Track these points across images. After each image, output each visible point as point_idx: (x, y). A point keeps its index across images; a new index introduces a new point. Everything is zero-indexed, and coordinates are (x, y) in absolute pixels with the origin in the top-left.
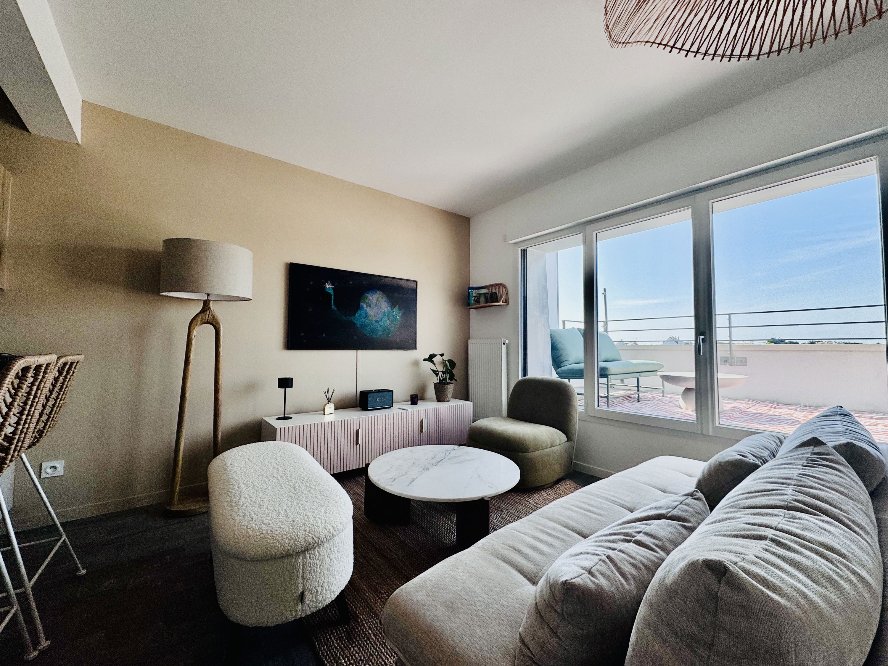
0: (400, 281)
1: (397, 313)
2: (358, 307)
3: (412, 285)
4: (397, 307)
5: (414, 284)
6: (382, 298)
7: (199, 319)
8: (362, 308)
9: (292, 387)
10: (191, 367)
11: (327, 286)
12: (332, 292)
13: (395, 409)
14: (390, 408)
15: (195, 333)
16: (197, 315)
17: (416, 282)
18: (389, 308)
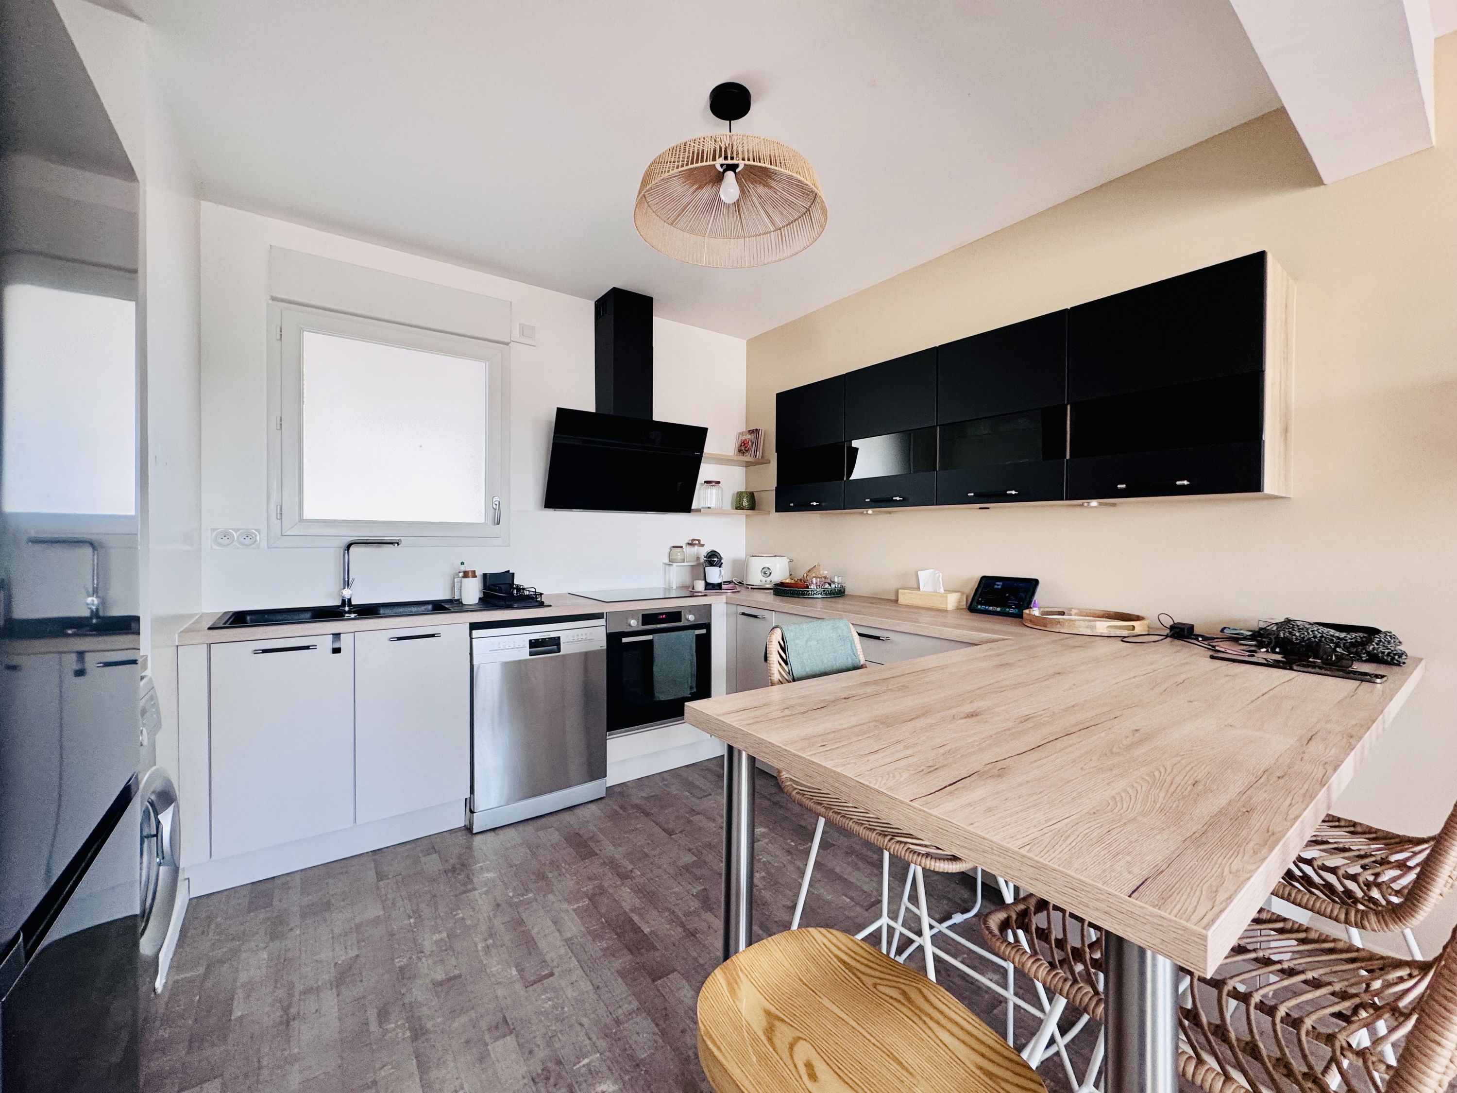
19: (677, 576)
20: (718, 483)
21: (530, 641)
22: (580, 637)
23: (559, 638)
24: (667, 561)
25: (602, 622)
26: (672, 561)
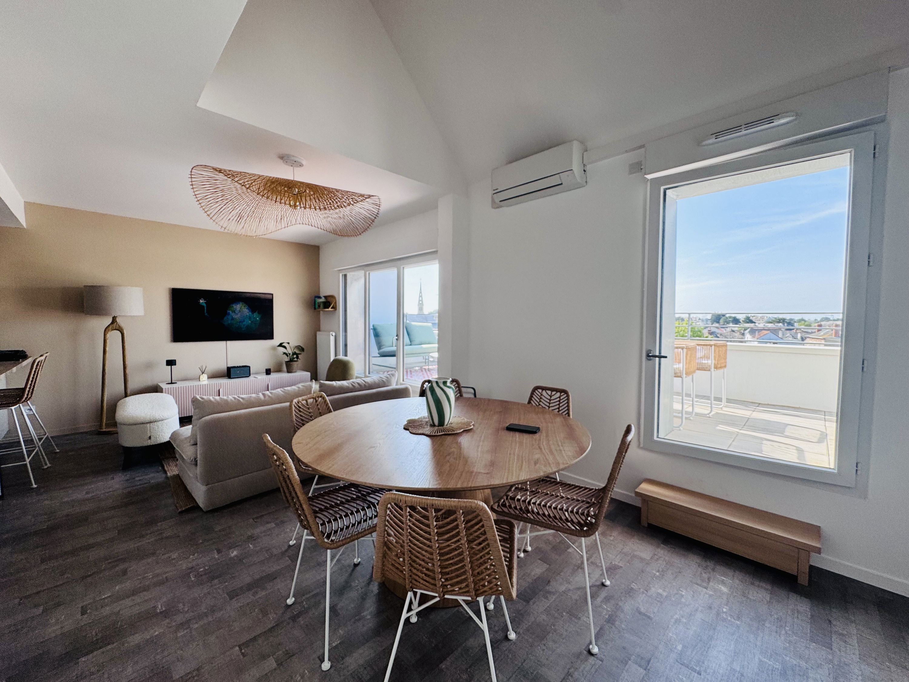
0: (258, 295)
1: (257, 317)
2: (226, 314)
3: (270, 297)
4: (257, 312)
5: (271, 296)
6: (244, 306)
7: (110, 328)
8: (229, 314)
9: (175, 365)
10: (107, 355)
11: (201, 301)
12: (205, 305)
13: (251, 378)
14: (248, 377)
15: (108, 335)
16: (109, 325)
17: (272, 294)
18: (250, 313)
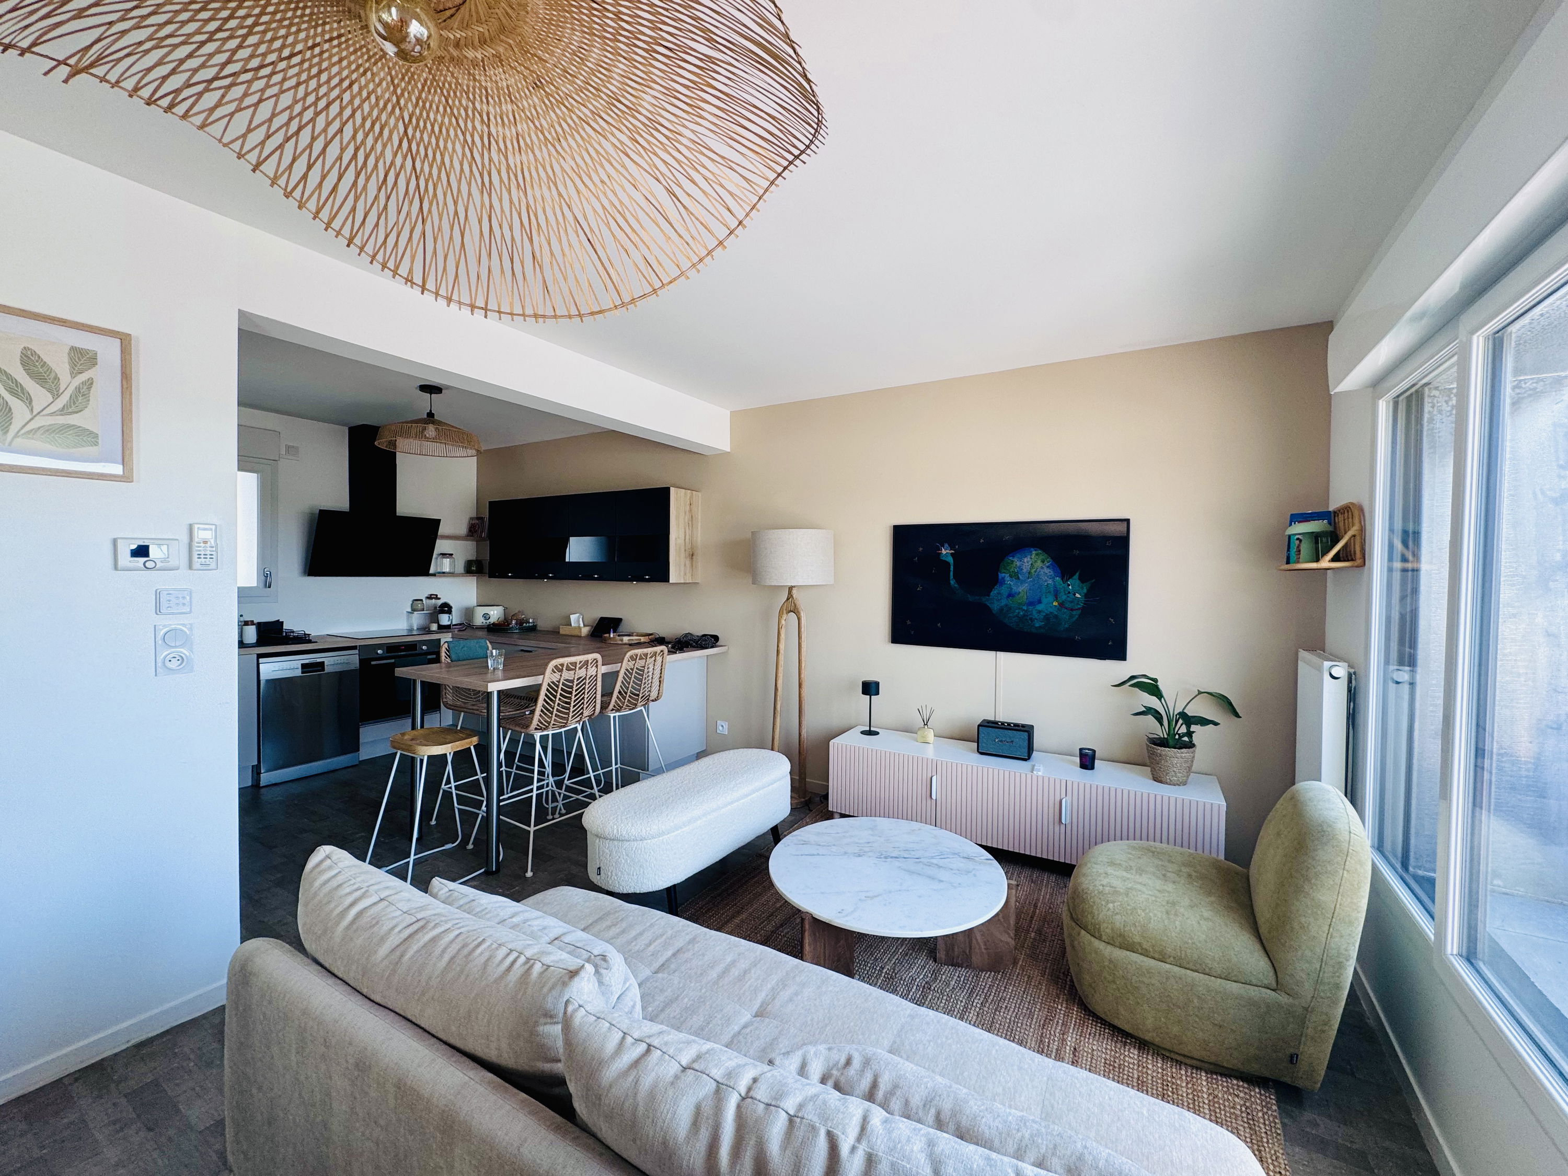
0: (1084, 526)
1: (1076, 589)
2: (994, 581)
3: (1119, 529)
4: (1076, 576)
5: (1122, 528)
6: (1043, 561)
7: (785, 607)
8: (1003, 581)
9: (877, 693)
10: (781, 656)
11: (944, 552)
12: (950, 560)
15: (783, 622)
16: (784, 603)
17: (1128, 521)
18: (1059, 580)
19: (417, 620)
20: (452, 555)
21: (302, 665)
22: (339, 662)
23: (323, 663)
24: (410, 610)
25: (357, 652)
26: (414, 610)
